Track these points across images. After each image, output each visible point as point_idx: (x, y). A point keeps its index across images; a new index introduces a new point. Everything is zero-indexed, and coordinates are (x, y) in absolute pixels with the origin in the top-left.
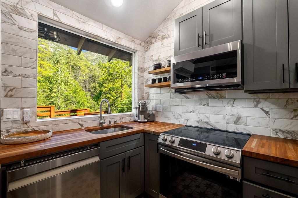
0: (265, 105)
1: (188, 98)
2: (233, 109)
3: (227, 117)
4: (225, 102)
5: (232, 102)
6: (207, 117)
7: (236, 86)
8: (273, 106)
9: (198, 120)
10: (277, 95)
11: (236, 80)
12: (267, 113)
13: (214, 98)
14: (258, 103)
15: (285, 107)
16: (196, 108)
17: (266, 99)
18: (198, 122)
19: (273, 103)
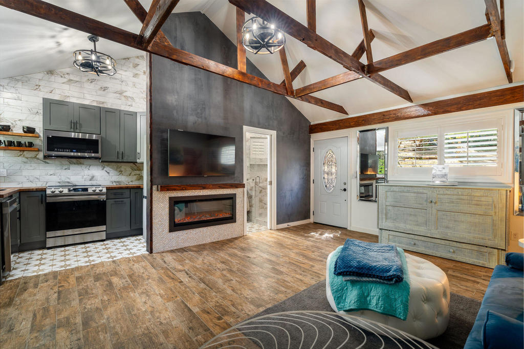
0: (107, 169)
1: (48, 163)
2: (89, 171)
3: (85, 177)
4: (83, 167)
5: (88, 167)
6: (68, 178)
7: (96, 158)
8: (111, 169)
9: (59, 181)
10: (113, 164)
11: (99, 155)
12: (108, 173)
13: (75, 164)
14: (104, 167)
15: (116, 170)
16: (57, 171)
17: (108, 166)
18: (59, 182)
19: (111, 168)
